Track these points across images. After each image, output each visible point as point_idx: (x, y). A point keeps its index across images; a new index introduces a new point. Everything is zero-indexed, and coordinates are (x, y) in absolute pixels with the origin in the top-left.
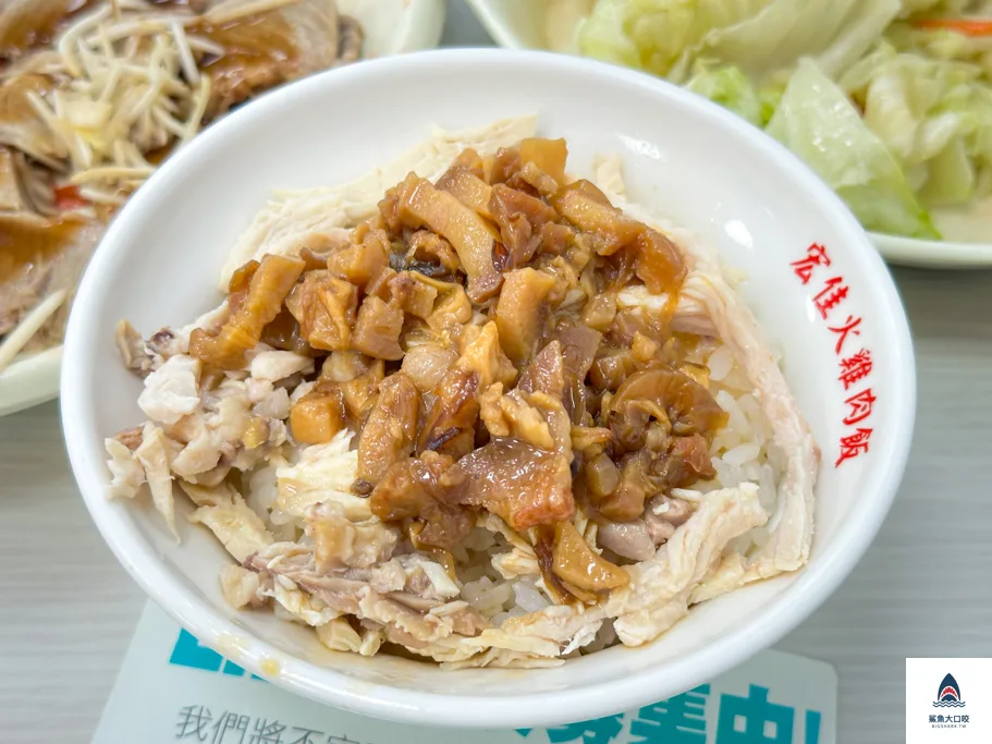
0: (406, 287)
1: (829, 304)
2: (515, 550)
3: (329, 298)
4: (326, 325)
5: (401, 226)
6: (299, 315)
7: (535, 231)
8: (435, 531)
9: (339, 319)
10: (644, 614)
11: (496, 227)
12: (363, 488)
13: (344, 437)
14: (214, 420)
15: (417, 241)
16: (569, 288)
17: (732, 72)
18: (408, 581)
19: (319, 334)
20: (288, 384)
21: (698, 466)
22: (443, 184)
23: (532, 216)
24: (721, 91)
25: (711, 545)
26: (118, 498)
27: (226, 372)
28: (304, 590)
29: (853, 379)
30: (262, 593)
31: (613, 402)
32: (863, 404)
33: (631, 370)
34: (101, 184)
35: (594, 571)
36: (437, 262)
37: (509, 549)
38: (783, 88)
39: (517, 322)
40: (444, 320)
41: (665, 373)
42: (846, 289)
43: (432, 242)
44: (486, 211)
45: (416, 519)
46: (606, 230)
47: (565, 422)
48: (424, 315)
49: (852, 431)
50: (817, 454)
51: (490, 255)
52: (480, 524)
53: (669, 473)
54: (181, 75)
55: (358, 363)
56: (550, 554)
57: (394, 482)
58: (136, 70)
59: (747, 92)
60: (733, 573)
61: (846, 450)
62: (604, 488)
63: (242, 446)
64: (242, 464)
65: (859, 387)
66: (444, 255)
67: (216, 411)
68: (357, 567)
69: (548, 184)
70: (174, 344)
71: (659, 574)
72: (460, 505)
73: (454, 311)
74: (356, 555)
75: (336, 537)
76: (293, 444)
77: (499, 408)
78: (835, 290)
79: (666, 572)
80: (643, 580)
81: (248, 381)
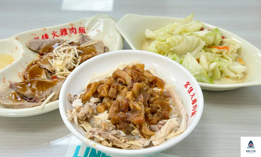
0: (117, 86)
1: (190, 92)
2: (135, 130)
3: (104, 88)
4: (104, 92)
5: (116, 77)
6: (99, 91)
7: (139, 77)
8: (122, 125)
9: (106, 91)
10: (157, 140)
11: (132, 76)
12: (109, 119)
13: (106, 112)
14: (84, 108)
15: (119, 80)
16: (144, 87)
17: (175, 55)
18: (117, 133)
19: (103, 94)
20: (97, 103)
21: (166, 115)
22: (123, 70)
23: (138, 75)
24: (173, 58)
25: (168, 128)
26: (69, 120)
27: (86, 101)
28: (100, 135)
29: (194, 103)
30: (92, 136)
31: (152, 105)
32: (195, 107)
33: (155, 100)
34: (61, 75)
35: (148, 132)
36: (122, 83)
37: (134, 129)
38: (184, 58)
39: (135, 91)
40: (123, 92)
41: (160, 100)
42: (193, 89)
43: (121, 79)
44: (130, 74)
45: (118, 124)
46: (151, 77)
47: (143, 107)
48: (120, 91)
49: (193, 111)
50: (188, 115)
51: (131, 81)
52: (129, 125)
53: (161, 117)
54: (76, 56)
55: (108, 99)
56: (141, 130)
57: (115, 116)
58: (68, 55)
59: (178, 58)
60: (173, 134)
61: (192, 115)
62: (150, 118)
63: (89, 113)
64: (89, 117)
65: (194, 105)
66: (123, 81)
67: (85, 107)
68: (109, 131)
69: (141, 70)
70: (77, 97)
71: (160, 133)
72: (126, 121)
73: (125, 90)
74: (108, 129)
75: (105, 125)
76: (97, 114)
77: (132, 104)
78: (191, 89)
79: (161, 133)
80: (157, 134)
81: (90, 103)
